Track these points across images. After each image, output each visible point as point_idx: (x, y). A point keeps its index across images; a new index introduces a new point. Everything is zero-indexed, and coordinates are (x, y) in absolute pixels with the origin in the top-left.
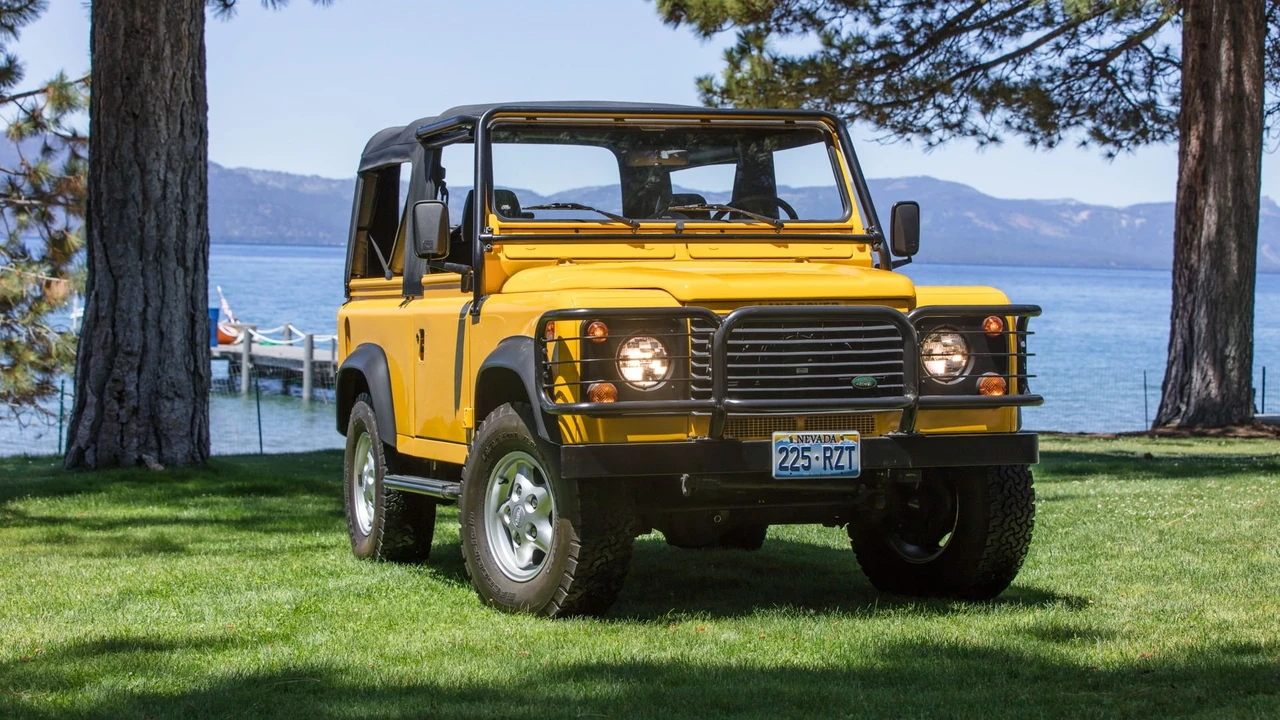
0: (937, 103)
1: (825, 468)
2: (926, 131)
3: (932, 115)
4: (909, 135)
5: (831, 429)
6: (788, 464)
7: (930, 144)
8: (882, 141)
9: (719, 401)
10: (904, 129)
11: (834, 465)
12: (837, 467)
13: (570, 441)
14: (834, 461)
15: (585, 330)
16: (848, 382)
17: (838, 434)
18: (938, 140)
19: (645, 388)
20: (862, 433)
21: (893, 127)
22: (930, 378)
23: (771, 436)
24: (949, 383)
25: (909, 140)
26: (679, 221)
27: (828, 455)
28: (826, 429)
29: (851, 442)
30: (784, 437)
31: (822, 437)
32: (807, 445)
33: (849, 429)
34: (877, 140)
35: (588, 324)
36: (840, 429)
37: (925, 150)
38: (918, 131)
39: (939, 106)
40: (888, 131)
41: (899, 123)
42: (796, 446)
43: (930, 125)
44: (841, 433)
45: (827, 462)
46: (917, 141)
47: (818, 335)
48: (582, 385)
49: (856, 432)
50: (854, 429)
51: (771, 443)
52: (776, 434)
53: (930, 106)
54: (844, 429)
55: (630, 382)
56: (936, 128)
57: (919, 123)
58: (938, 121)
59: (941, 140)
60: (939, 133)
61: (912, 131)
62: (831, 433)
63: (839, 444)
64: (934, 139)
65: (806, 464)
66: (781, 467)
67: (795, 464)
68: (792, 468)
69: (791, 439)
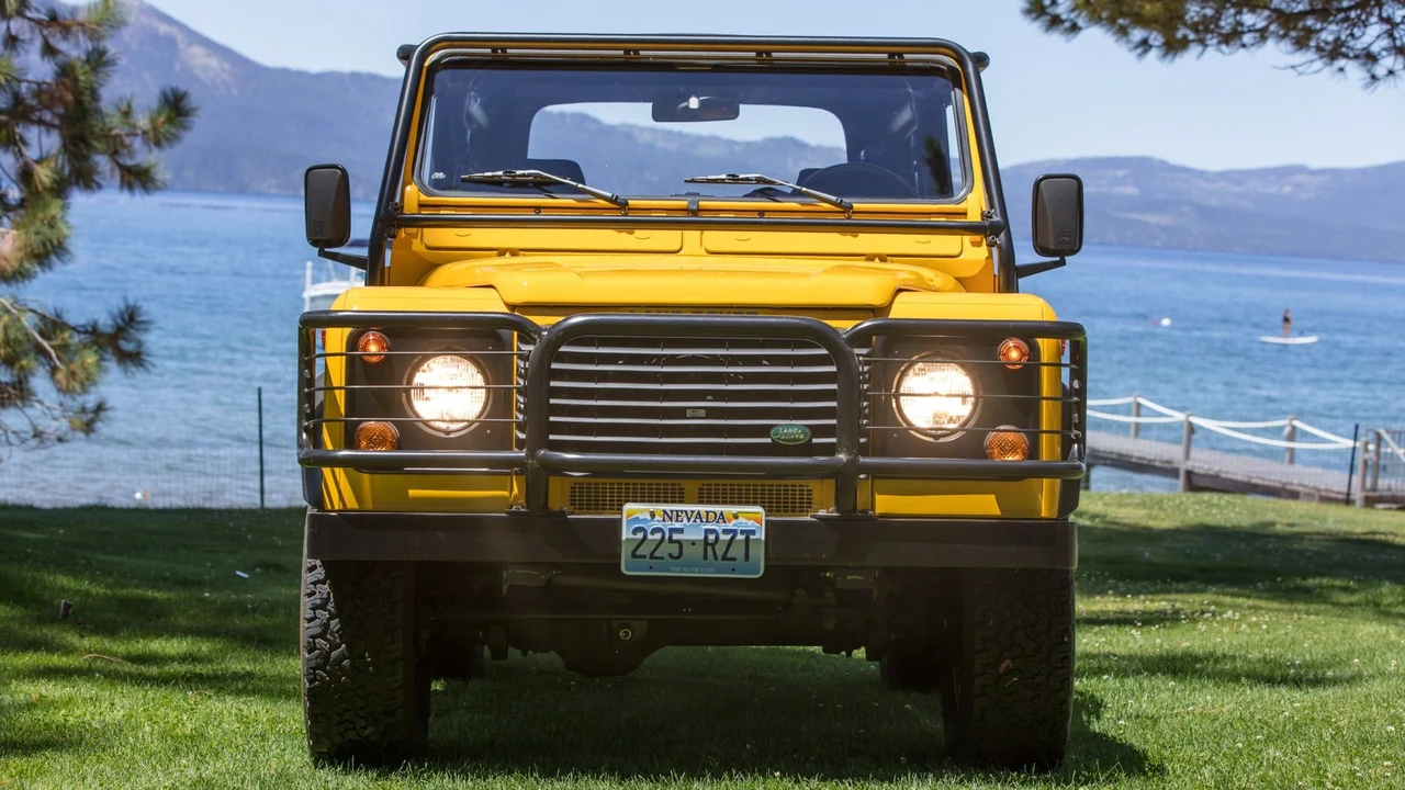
0: (1385, 15)
1: (705, 557)
2: (1370, 58)
3: (1376, 33)
4: (1342, 62)
5: (717, 503)
6: (642, 551)
7: (1374, 77)
8: (1300, 69)
9: (531, 454)
10: (1334, 52)
11: (720, 553)
12: (724, 558)
13: (329, 507)
14: (720, 548)
15: (353, 343)
16: (764, 431)
17: (728, 510)
18: (1385, 72)
19: (448, 433)
20: (769, 511)
21: (1319, 49)
22: (907, 429)
23: (620, 510)
24: (942, 440)
25: (1341, 70)
27: (711, 539)
28: (709, 502)
29: (750, 523)
30: (642, 511)
31: (703, 515)
32: (677, 525)
33: (748, 503)
34: (1293, 67)
35: (361, 334)
36: (732, 503)
37: (1367, 86)
38: (1356, 57)
39: (1388, 20)
40: (1311, 55)
41: (1327, 43)
42: (660, 525)
43: (1375, 49)
44: (735, 509)
45: (709, 548)
46: (1355, 71)
48: (347, 423)
49: (759, 509)
50: (755, 503)
51: (620, 520)
52: (628, 507)
53: (1374, 19)
54: (740, 503)
55: (425, 423)
56: (1384, 53)
57: (1360, 45)
58: (1385, 42)
59: (1391, 72)
60: (1388, 62)
61: (1346, 56)
62: (718, 509)
63: (730, 526)
64: (1380, 70)
65: (676, 553)
66: (634, 555)
67: (656, 554)
68: (652, 557)
69: (653, 515)
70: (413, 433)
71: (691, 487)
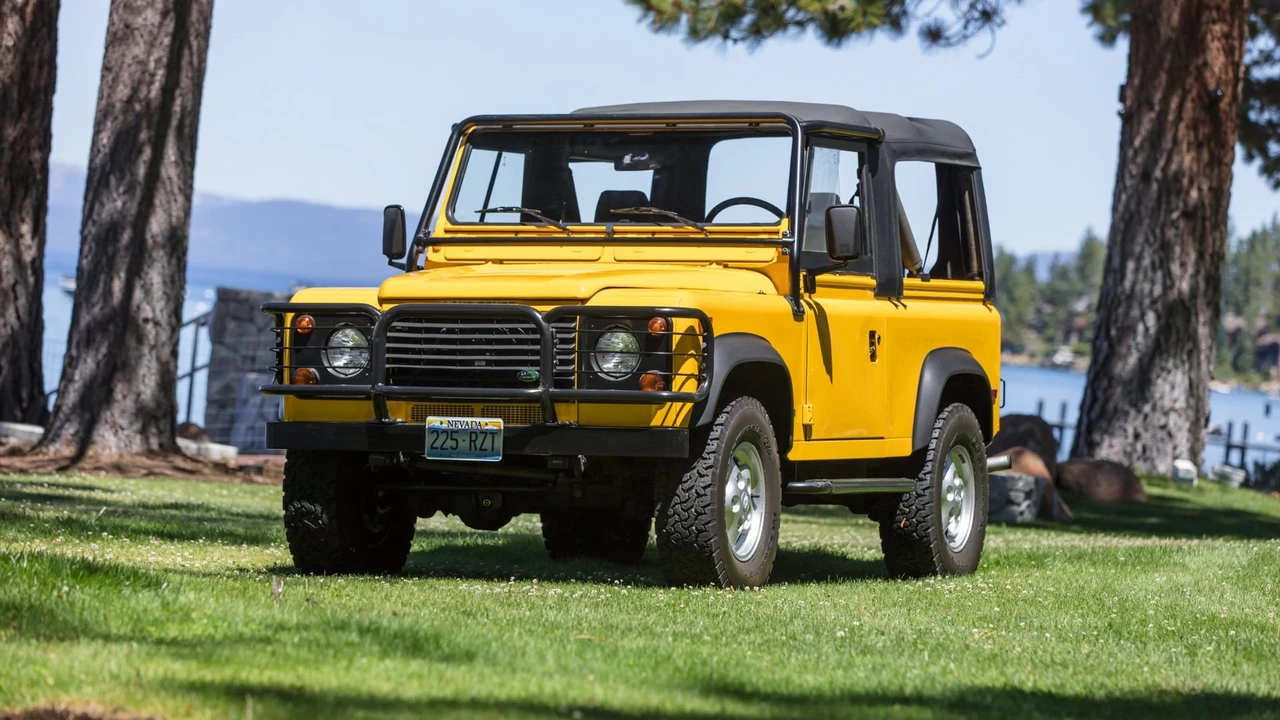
1: (470, 449)
5: (477, 417)
6: (436, 445)
11: (478, 446)
12: (481, 449)
14: (478, 443)
15: (294, 322)
17: (484, 421)
20: (506, 421)
22: (597, 372)
23: (425, 421)
24: (619, 379)
26: (610, 224)
27: (474, 438)
29: (495, 428)
30: (436, 421)
31: (470, 423)
32: (455, 429)
33: (493, 416)
35: (299, 316)
42: (446, 430)
44: (487, 421)
45: (473, 444)
47: (463, 331)
49: (500, 420)
51: (425, 426)
52: (429, 419)
54: (490, 416)
55: (334, 368)
62: (478, 420)
63: (484, 430)
65: (454, 446)
66: (432, 447)
67: (444, 446)
68: (442, 449)
69: (442, 423)
70: (327, 377)
71: (478, 407)
